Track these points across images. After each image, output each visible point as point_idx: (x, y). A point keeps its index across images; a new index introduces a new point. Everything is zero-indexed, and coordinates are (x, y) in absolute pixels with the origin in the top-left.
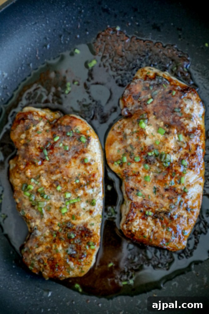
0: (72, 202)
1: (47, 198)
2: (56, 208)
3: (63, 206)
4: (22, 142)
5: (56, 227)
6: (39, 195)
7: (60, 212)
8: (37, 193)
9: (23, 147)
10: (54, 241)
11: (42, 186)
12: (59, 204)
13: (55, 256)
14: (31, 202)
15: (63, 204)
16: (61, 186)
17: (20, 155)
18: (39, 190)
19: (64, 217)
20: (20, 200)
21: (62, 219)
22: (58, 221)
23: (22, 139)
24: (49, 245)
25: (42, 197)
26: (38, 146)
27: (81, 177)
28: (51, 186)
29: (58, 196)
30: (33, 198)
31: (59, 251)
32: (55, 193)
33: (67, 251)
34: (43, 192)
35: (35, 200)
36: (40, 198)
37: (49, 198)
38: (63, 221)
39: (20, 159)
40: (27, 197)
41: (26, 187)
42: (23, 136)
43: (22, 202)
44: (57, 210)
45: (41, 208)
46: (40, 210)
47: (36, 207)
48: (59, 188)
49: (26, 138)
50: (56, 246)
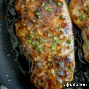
0: (57, 43)
1: (42, 42)
2: (48, 47)
3: (52, 46)
4: (23, 10)
5: (50, 59)
6: (38, 41)
7: (51, 49)
8: (36, 39)
9: (24, 13)
10: (49, 68)
11: (38, 35)
12: (50, 45)
13: (51, 78)
14: (33, 46)
15: (52, 45)
16: (50, 34)
17: (23, 18)
18: (38, 37)
19: (53, 53)
20: (26, 45)
21: (52, 54)
22: (50, 55)
23: (22, 8)
24: (46, 71)
25: (39, 42)
26: (33, 11)
27: (61, 27)
28: (44, 35)
29: (49, 40)
30: (34, 43)
31: (53, 74)
32: (47, 38)
33: (58, 73)
34: (39, 39)
35: (35, 44)
36: (38, 42)
37: (43, 42)
38: (53, 55)
39: (23, 20)
40: (30, 43)
41: (29, 37)
42: (23, 6)
43: (27, 47)
44: (49, 49)
45: (39, 49)
46: (38, 50)
47: (36, 49)
48: (49, 35)
49: (25, 7)
50: (50, 71)
